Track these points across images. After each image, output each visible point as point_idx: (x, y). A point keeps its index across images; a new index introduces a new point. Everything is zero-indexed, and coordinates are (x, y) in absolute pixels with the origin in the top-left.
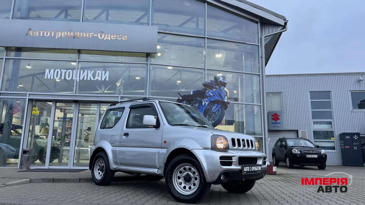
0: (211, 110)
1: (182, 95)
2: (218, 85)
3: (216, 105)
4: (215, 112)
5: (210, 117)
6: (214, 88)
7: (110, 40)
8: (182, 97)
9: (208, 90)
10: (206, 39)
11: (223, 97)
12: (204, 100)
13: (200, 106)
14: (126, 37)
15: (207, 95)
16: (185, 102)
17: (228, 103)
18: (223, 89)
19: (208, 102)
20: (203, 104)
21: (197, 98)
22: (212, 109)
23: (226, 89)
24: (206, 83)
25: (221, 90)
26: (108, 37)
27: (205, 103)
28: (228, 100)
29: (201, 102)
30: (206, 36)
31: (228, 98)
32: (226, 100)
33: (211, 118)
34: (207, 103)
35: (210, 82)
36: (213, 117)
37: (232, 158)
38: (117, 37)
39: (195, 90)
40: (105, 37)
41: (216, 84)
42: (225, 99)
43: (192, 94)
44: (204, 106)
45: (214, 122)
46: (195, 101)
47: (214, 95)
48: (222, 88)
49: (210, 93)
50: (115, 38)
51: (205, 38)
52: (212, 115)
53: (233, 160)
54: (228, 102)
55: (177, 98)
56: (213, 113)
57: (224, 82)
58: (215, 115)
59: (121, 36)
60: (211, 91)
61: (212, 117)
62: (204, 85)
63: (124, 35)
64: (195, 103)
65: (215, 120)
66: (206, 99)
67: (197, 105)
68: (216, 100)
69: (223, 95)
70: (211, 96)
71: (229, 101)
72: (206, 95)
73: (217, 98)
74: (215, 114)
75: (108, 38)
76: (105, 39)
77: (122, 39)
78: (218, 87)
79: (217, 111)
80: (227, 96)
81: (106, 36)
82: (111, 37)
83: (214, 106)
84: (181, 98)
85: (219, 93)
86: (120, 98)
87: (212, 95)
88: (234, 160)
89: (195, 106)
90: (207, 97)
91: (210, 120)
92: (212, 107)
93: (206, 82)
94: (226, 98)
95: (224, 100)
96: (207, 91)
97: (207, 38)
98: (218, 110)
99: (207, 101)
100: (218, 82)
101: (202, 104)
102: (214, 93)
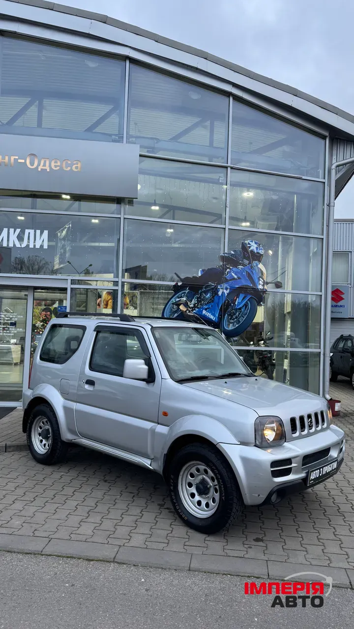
0: (232, 305)
1: (182, 277)
2: (248, 259)
3: (242, 296)
4: (240, 309)
5: (232, 317)
6: (240, 264)
7: (48, 170)
8: (181, 280)
9: (230, 269)
10: (229, 169)
11: (256, 280)
12: (221, 286)
13: (213, 297)
14: (79, 165)
15: (228, 277)
16: (188, 290)
17: (264, 291)
18: (257, 265)
19: (228, 290)
20: (220, 293)
21: (210, 283)
22: (234, 303)
23: (261, 266)
24: (225, 255)
25: (252, 267)
26: (44, 165)
27: (223, 293)
28: (263, 285)
29: (215, 291)
30: (229, 164)
31: (264, 282)
32: (260, 287)
33: (234, 319)
34: (226, 292)
35: (233, 253)
36: (236, 317)
37: (291, 460)
38: (62, 164)
39: (206, 269)
40: (39, 165)
41: (245, 257)
42: (259, 284)
43: (200, 275)
44: (221, 298)
45: (237, 325)
46: (205, 288)
47: (239, 278)
48: (255, 264)
49: (233, 274)
50: (58, 168)
51: (226, 167)
52: (235, 314)
53: (293, 465)
54: (263, 289)
55: (174, 283)
56: (236, 309)
57: (258, 253)
58: (239, 314)
59: (69, 162)
60: (234, 269)
61: (234, 317)
62: (223, 258)
63: (75, 162)
64: (206, 292)
65: (239, 321)
66: (225, 285)
67: (208, 295)
68: (244, 286)
69: (255, 278)
70: (234, 279)
71: (266, 287)
72: (225, 278)
73: (245, 282)
74: (240, 312)
75: (44, 168)
76: (39, 170)
77: (71, 169)
78: (246, 262)
79: (243, 306)
80: (263, 279)
81: (42, 164)
82: (50, 166)
83: (238, 296)
84: (180, 284)
85: (249, 273)
86: (69, 281)
87: (236, 277)
88: (294, 463)
89: (204, 297)
90: (227, 281)
91: (231, 323)
92: (236, 299)
93: (226, 253)
94: (261, 282)
95: (257, 286)
96: (228, 270)
97: (232, 168)
98: (246, 305)
99: (226, 289)
100: (248, 253)
101: (218, 295)
102: (239, 273)
